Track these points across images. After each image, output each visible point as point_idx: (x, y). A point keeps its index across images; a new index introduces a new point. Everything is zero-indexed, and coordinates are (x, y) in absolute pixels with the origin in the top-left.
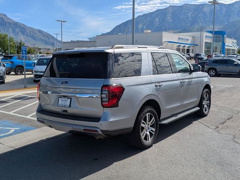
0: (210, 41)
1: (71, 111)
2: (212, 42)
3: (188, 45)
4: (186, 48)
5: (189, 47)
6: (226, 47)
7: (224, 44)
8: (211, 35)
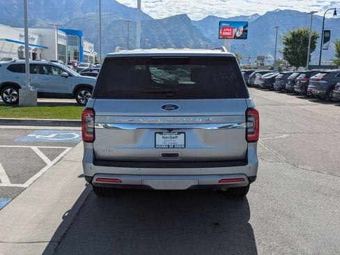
0: (63, 42)
1: (185, 153)
2: (65, 45)
3: (34, 48)
4: (31, 51)
5: (35, 50)
6: (84, 53)
7: (81, 48)
8: (64, 34)
